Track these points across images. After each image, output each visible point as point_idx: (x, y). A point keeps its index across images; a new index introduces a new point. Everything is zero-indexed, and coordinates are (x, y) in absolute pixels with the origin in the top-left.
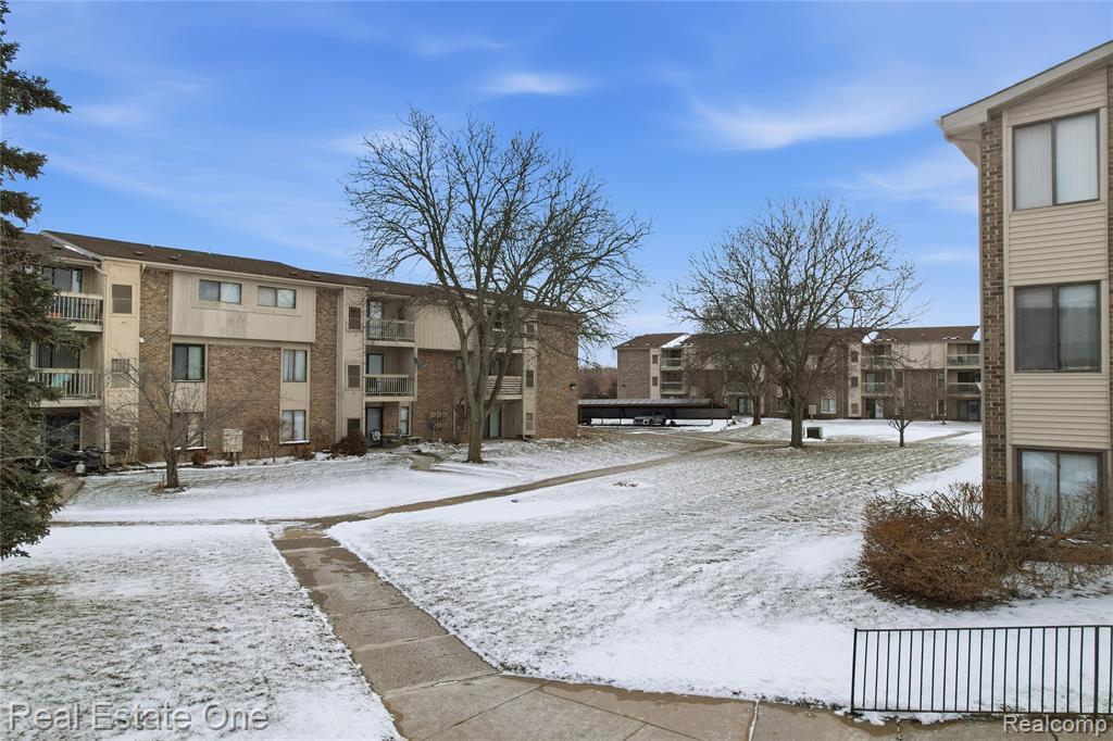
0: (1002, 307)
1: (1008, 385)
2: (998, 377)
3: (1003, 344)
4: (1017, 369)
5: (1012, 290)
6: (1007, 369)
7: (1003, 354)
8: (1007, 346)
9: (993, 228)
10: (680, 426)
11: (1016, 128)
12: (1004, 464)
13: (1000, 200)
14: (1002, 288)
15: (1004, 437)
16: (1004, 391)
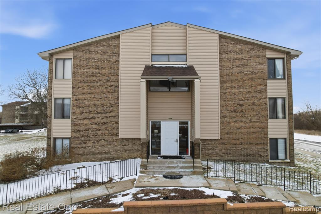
0: (51, 103)
1: (52, 122)
2: (50, 120)
3: (51, 112)
4: (54, 118)
5: (54, 99)
6: (52, 118)
7: (51, 114)
8: (52, 113)
9: (50, 83)
10: (24, 132)
11: (56, 59)
12: (51, 142)
13: (52, 76)
14: (52, 98)
15: (51, 135)
16: (51, 124)
